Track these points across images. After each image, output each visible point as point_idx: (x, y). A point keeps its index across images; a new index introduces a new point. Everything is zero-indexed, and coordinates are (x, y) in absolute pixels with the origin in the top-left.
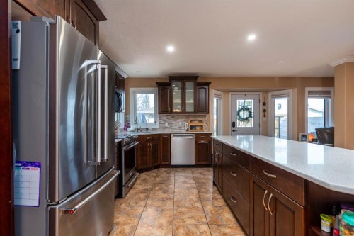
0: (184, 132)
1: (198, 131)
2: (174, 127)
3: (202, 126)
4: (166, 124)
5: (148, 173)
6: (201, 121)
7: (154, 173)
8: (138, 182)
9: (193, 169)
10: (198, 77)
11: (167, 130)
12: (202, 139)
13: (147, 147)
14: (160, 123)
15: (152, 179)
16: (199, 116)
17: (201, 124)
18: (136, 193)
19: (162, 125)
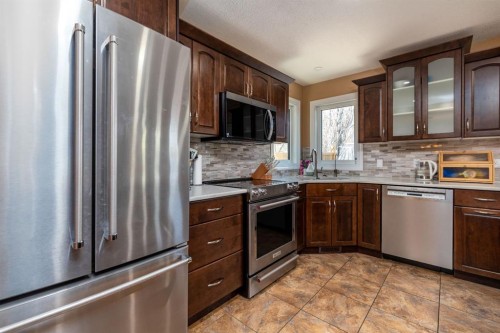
0: (424, 182)
1: (470, 183)
2: (400, 170)
3: (487, 170)
4: (380, 164)
5: (326, 257)
6: (485, 157)
7: (338, 260)
8: (298, 271)
9: (445, 279)
10: (470, 38)
11: (381, 175)
12: (482, 205)
13: (325, 206)
14: (365, 162)
15: (327, 274)
16: (476, 143)
17: (482, 164)
18: (277, 297)
19: (368, 165)
